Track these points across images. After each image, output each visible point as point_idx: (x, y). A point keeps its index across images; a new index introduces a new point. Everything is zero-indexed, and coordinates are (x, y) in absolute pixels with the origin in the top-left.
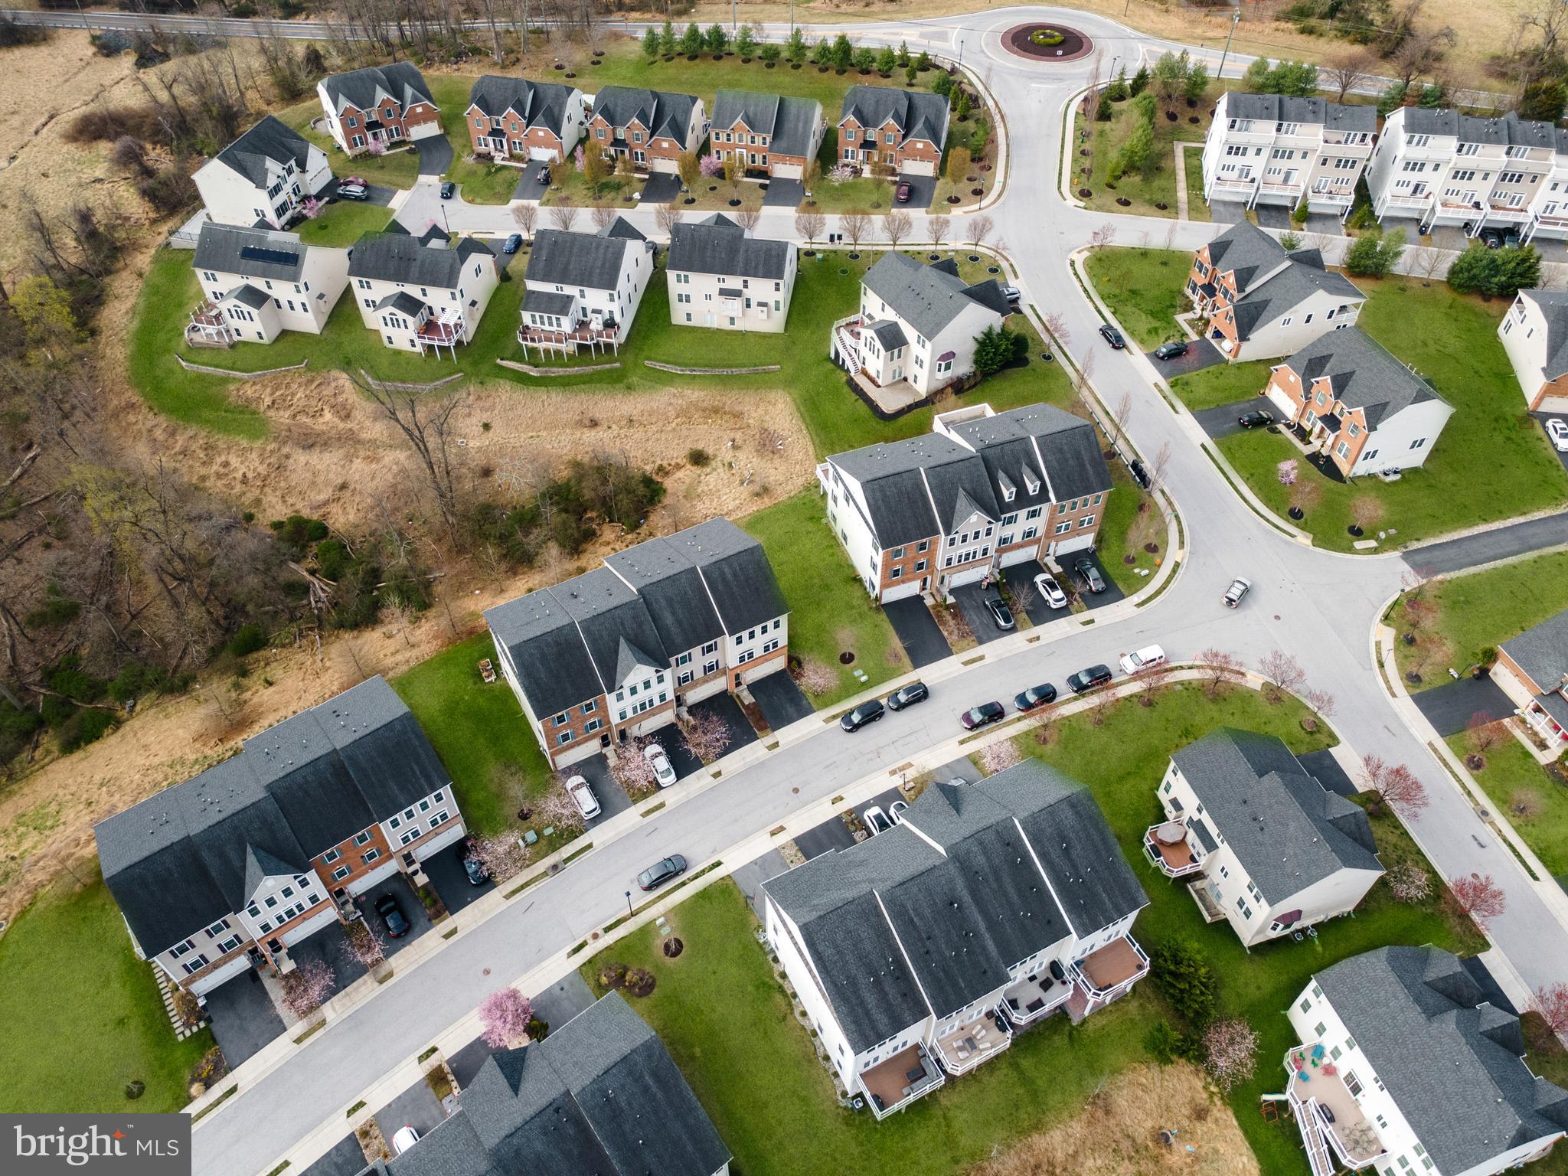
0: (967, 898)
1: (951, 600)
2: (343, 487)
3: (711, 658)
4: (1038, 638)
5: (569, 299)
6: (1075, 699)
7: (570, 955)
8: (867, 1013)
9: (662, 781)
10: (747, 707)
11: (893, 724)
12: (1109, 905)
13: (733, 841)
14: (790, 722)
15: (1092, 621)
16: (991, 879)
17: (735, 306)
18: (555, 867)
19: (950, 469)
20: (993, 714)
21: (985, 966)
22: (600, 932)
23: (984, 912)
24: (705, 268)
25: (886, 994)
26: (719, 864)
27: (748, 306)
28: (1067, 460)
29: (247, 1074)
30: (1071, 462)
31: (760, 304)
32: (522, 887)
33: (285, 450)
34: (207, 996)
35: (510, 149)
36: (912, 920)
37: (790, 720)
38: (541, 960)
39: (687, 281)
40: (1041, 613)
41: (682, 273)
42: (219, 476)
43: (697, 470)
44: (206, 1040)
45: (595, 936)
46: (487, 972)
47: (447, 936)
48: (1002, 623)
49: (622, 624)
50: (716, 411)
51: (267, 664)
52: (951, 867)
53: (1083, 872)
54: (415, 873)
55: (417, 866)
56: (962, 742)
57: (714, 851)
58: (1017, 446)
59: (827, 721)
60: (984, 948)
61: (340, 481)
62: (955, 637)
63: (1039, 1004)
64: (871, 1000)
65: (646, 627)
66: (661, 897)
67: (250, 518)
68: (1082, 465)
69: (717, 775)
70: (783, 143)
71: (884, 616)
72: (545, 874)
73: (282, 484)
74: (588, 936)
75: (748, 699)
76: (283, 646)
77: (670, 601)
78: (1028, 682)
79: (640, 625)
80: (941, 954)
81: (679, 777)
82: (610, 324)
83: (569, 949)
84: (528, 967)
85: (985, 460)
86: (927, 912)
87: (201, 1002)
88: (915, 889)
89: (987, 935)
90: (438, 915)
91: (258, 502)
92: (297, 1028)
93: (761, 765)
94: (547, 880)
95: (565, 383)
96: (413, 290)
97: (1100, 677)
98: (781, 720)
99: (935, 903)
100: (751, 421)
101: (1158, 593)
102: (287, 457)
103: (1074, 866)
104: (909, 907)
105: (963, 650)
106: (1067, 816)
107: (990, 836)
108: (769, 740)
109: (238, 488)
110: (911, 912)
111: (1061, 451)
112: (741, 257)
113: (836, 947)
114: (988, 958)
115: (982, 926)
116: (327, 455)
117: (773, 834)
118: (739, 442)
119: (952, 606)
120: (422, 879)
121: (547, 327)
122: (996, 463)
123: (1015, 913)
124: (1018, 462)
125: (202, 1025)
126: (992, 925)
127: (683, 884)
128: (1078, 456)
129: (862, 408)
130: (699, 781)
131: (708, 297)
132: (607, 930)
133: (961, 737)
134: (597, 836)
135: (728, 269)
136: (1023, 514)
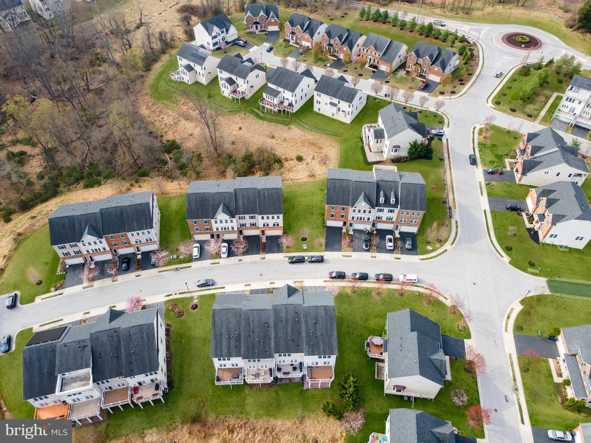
0: (272, 324)
1: (351, 233)
2: (191, 135)
3: (253, 221)
4: (375, 257)
5: (279, 92)
6: (375, 282)
7: (165, 296)
8: (221, 347)
9: (222, 256)
10: (262, 243)
11: (306, 267)
12: (322, 349)
13: (232, 283)
14: (273, 253)
15: (400, 259)
16: (284, 322)
17: (334, 109)
18: (177, 269)
19: (363, 184)
20: (341, 276)
21: (267, 350)
22: (178, 293)
23: (276, 332)
24: (327, 93)
25: (230, 343)
26: (224, 288)
27: (339, 111)
28: (410, 195)
29: (67, 291)
30: (412, 196)
31: (343, 111)
32: (165, 271)
33: (180, 119)
34: (69, 266)
35: (296, 40)
36: (249, 323)
37: (273, 252)
38: (157, 294)
39: (320, 96)
40: (382, 249)
41: (319, 93)
42: (160, 121)
43: (297, 162)
44: (63, 277)
45: (176, 294)
46: (141, 291)
47: (137, 276)
48: (364, 247)
49: (225, 198)
50: (314, 144)
51: (144, 182)
52: (272, 312)
53: (318, 334)
54: (139, 254)
55: (140, 252)
56: (325, 281)
57: (225, 283)
58: (393, 184)
59: (285, 257)
60: (270, 343)
61: (191, 133)
62: (345, 246)
63: (288, 373)
64: (224, 343)
65: (232, 202)
66: (201, 291)
67: (162, 136)
68: (415, 199)
69: (240, 260)
70: (386, 57)
71: (325, 230)
72: (173, 270)
73: (175, 129)
74: (174, 293)
75: (264, 240)
76: (152, 178)
77: (243, 196)
78: (360, 270)
79: (230, 201)
80: (254, 338)
81: (228, 256)
82: (291, 105)
83: (166, 294)
84: (153, 294)
85: (378, 185)
86: (256, 323)
87: (67, 267)
88: (256, 314)
89: (273, 340)
90: (138, 269)
91: (166, 132)
92: (86, 284)
93: (255, 263)
94: (173, 272)
95: (270, 121)
96: (234, 77)
97: (388, 279)
98: (271, 251)
99: (260, 321)
100: (324, 151)
101: (432, 258)
102: (180, 121)
103: (316, 330)
104: (251, 318)
105: (346, 251)
106: (322, 312)
107: (292, 308)
108: (262, 256)
109: (163, 126)
110: (251, 321)
111: (409, 191)
112: (340, 92)
113: (221, 321)
114: (270, 348)
115: (273, 336)
116: (191, 123)
117: (246, 285)
118: (315, 157)
119: (351, 235)
120: (139, 257)
121: (270, 100)
122: (382, 187)
123: (287, 336)
124: (391, 190)
125: (64, 273)
126: (276, 337)
127: (210, 289)
128: (415, 195)
129: (361, 157)
130: (234, 260)
131: (326, 104)
132: (180, 293)
133: (326, 280)
134: (195, 265)
135: (334, 95)
136: (386, 209)
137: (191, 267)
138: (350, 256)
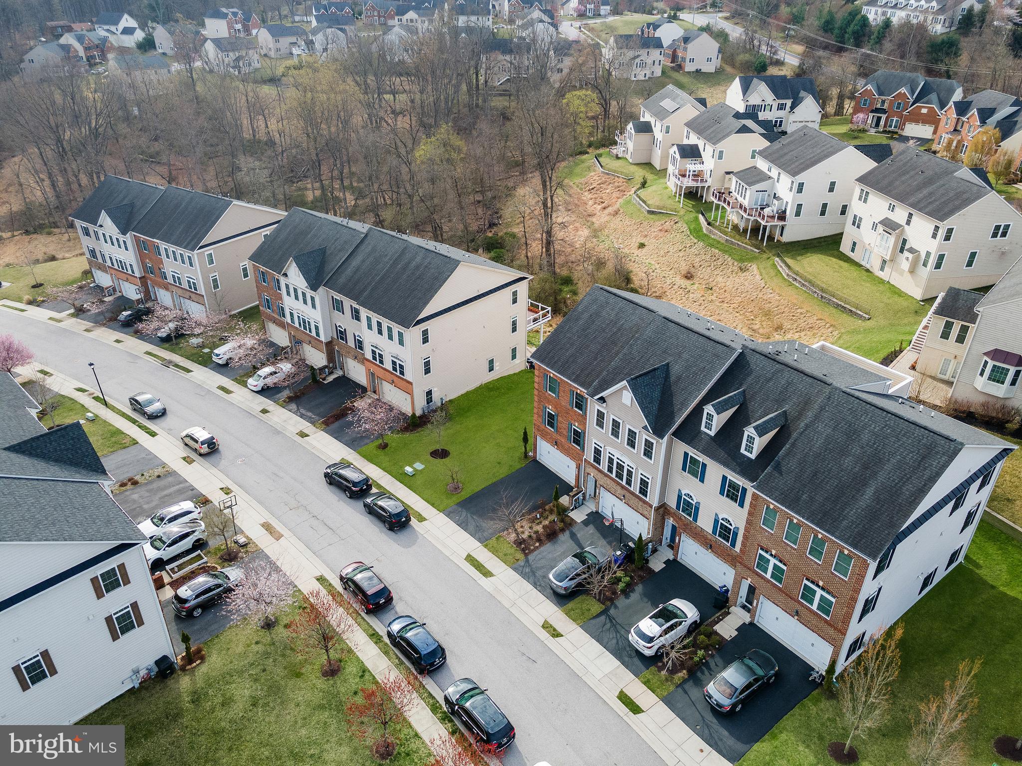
3: (358, 329)
4: (557, 635)
5: (769, 178)
6: (434, 707)
7: (77, 388)
10: (350, 406)
15: (636, 709)
17: (888, 243)
18: (170, 362)
19: (685, 336)
22: (95, 395)
26: (153, 435)
27: (902, 249)
31: (913, 251)
32: (153, 355)
37: (338, 436)
39: (865, 200)
40: (607, 624)
41: (866, 191)
45: (91, 394)
58: (802, 382)
62: (513, 538)
65: (342, 254)
69: (264, 411)
71: (519, 466)
72: (164, 360)
74: (92, 391)
77: (373, 251)
79: (341, 250)
81: (260, 391)
83: (84, 387)
85: (739, 363)
92: (63, 315)
93: (277, 433)
94: (158, 364)
96: (702, 143)
98: (338, 433)
105: (494, 551)
112: (929, 189)
117: (185, 458)
122: (750, 380)
124: (780, 403)
127: (136, 424)
128: (872, 464)
130: (257, 403)
131: (875, 226)
132: (95, 398)
133: (326, 573)
134: (200, 372)
135: (902, 198)
136: (716, 471)
137: (189, 371)
138: (487, 574)
